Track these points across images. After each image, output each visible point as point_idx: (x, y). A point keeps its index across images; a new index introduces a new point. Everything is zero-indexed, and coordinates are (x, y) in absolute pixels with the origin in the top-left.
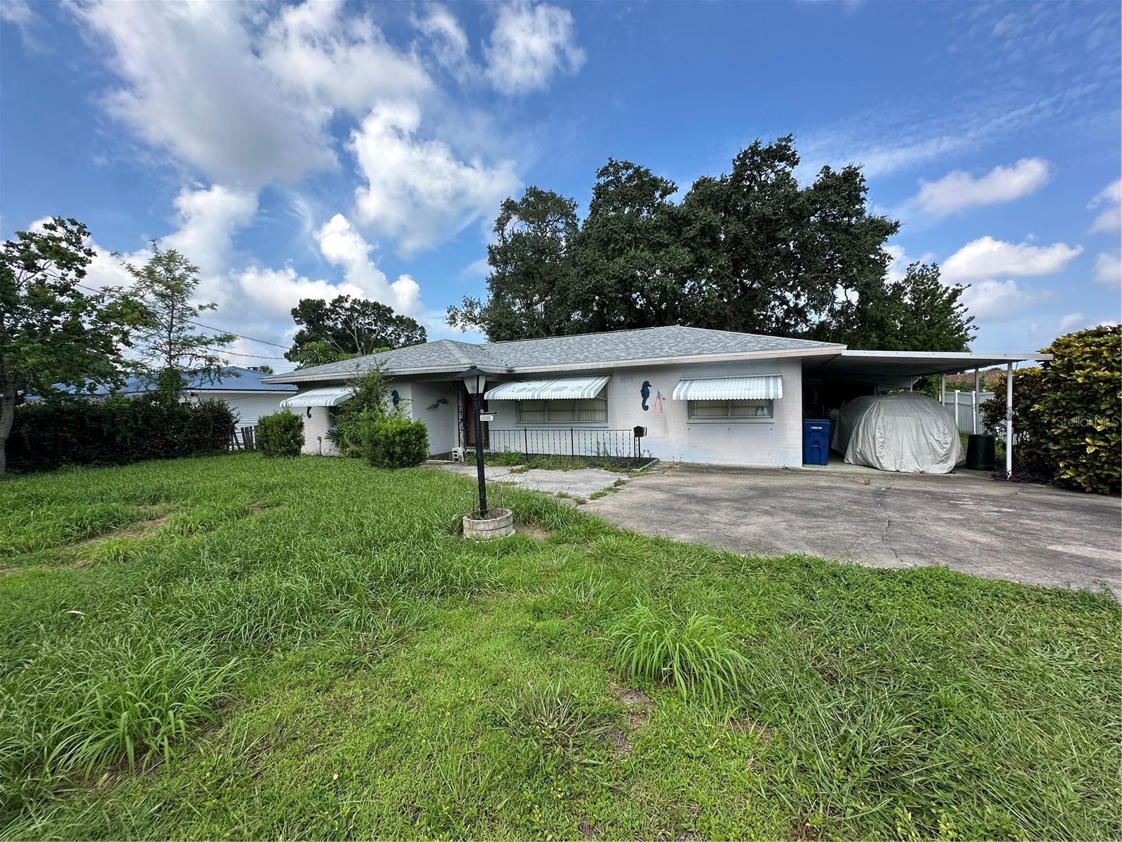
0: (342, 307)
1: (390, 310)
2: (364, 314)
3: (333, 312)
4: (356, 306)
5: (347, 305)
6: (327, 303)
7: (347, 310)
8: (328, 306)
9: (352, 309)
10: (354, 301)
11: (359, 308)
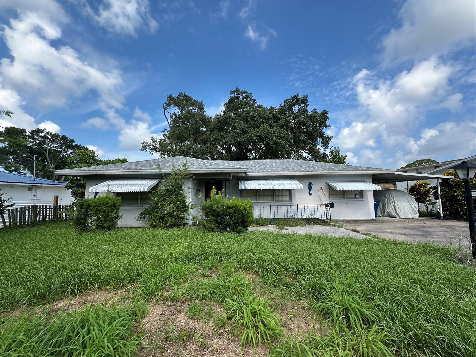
0: (37, 135)
1: (73, 141)
2: (53, 141)
3: (30, 137)
4: (49, 136)
5: (42, 135)
6: (27, 131)
7: (42, 137)
8: (28, 134)
9: (45, 137)
10: (48, 133)
11: (50, 137)
